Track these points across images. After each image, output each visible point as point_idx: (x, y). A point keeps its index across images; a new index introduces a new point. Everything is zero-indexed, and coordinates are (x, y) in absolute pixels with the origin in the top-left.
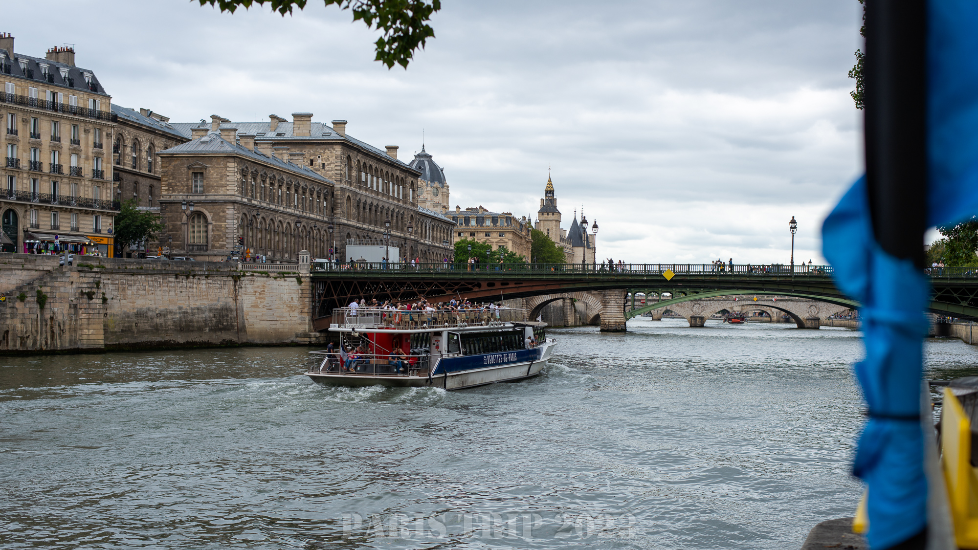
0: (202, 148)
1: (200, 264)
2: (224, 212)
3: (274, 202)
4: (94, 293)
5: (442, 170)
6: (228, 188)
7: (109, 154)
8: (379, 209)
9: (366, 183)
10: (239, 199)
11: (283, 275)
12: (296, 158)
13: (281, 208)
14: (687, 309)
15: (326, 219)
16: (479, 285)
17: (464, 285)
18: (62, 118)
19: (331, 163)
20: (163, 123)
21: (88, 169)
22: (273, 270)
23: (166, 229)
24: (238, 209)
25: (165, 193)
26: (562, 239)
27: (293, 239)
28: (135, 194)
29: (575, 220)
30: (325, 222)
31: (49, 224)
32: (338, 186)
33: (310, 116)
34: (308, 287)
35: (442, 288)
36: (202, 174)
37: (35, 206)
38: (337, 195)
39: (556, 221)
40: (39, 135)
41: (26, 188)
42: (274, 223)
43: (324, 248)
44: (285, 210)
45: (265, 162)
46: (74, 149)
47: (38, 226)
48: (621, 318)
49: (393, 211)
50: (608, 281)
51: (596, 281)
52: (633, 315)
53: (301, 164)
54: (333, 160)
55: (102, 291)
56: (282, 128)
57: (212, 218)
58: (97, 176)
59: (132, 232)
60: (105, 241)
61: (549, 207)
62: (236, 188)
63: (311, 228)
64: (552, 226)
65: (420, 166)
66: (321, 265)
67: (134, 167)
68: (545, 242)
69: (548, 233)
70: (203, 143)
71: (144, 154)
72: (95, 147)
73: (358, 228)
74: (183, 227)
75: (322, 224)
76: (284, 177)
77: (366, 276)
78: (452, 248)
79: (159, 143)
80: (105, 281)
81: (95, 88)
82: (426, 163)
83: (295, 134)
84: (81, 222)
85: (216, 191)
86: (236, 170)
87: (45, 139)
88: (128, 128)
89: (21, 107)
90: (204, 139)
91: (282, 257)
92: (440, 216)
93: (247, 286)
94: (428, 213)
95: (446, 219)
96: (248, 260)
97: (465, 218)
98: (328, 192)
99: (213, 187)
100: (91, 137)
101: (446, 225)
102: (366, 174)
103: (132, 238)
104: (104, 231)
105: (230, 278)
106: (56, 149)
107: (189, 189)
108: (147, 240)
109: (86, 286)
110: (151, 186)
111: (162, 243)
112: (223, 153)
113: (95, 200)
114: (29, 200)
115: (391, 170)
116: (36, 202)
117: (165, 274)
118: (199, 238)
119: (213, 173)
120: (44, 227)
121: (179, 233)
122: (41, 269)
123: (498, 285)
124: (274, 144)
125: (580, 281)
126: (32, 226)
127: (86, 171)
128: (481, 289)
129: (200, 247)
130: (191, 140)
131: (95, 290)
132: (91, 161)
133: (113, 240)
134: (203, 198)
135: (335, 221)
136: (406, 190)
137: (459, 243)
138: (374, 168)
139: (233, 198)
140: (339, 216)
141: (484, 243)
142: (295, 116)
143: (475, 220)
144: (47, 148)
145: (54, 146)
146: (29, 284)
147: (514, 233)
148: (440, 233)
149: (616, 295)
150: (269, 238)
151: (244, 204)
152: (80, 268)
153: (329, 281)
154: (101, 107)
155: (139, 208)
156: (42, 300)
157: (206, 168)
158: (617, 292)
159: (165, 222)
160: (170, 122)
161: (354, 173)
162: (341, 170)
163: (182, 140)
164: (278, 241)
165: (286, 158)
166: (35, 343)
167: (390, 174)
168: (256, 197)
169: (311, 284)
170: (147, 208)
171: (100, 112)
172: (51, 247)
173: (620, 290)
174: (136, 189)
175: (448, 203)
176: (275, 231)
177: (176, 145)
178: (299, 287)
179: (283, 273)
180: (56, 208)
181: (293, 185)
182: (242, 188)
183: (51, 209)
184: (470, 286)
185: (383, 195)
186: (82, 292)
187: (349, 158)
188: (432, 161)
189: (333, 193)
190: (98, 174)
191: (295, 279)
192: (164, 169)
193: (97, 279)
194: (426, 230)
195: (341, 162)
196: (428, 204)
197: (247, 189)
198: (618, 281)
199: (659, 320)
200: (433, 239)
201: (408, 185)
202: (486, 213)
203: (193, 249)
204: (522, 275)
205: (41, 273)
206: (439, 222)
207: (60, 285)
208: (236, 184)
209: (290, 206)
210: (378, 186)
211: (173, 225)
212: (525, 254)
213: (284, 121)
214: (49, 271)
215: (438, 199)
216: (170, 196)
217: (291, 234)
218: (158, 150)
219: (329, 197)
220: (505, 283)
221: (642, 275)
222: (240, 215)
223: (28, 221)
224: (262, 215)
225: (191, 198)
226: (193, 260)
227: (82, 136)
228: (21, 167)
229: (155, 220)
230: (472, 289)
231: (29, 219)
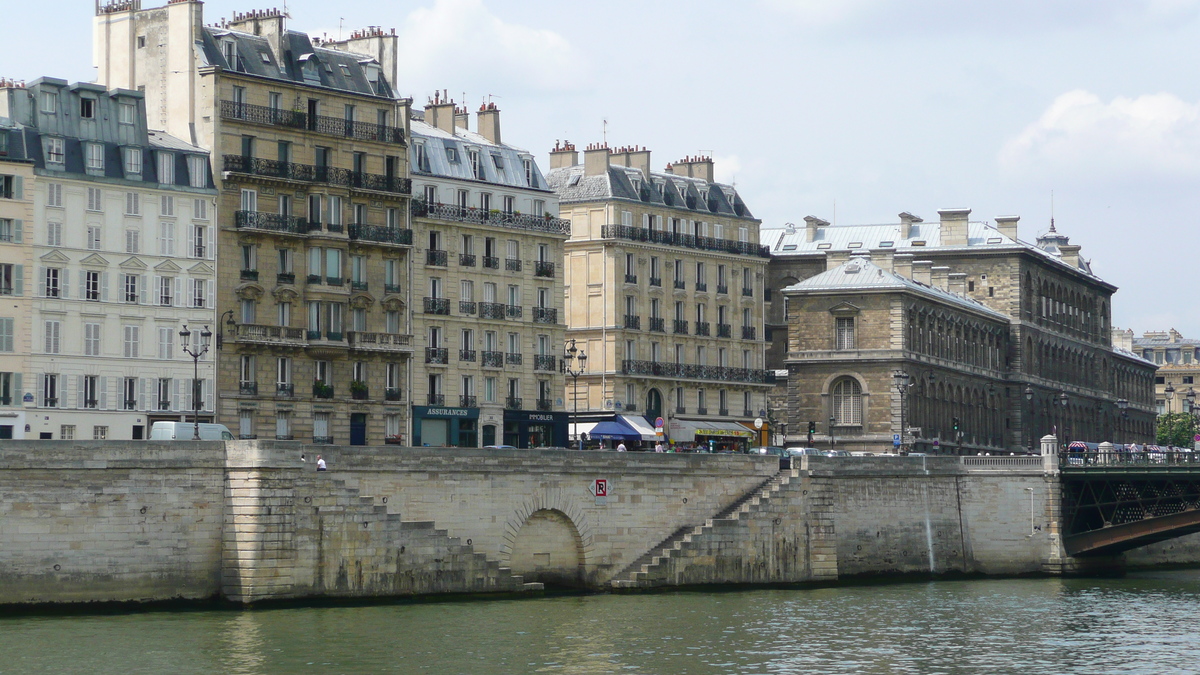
0: (847, 281)
2: (887, 376)
3: (942, 356)
6: (891, 340)
7: (760, 304)
10: (906, 356)
12: (956, 282)
13: (950, 365)
15: (999, 377)
18: (708, 257)
19: (1004, 287)
21: (736, 326)
23: (798, 404)
24: (906, 371)
25: (795, 351)
30: (999, 382)
31: (696, 406)
32: (1015, 323)
33: (968, 212)
36: (850, 320)
37: (682, 382)
38: (1014, 337)
40: (683, 283)
41: (671, 358)
42: (943, 389)
44: (955, 367)
46: (722, 299)
47: (684, 411)
49: (1081, 356)
54: (1006, 281)
56: (920, 233)
57: (868, 385)
58: (747, 336)
62: (901, 340)
63: (983, 392)
70: (848, 272)
72: (744, 294)
74: (823, 400)
81: (740, 210)
83: (944, 242)
84: (730, 402)
85: (873, 344)
86: (902, 312)
87: (689, 289)
89: (664, 247)
92: (1135, 357)
93: (972, 489)
94: (1122, 353)
95: (1144, 360)
98: (1002, 333)
99: (868, 340)
100: (738, 281)
102: (1048, 298)
106: (700, 302)
107: (831, 343)
109: (817, 496)
112: (883, 289)
113: (747, 370)
114: (674, 375)
116: (683, 377)
118: (847, 416)
119: (867, 319)
120: (690, 412)
121: (819, 408)
124: (912, 259)
126: (678, 411)
127: (735, 330)
129: (850, 430)
132: (740, 315)
134: (854, 356)
135: (1012, 378)
136: (1096, 319)
138: (1056, 287)
139: (899, 356)
140: (1017, 371)
142: (941, 213)
151: (912, 363)
159: (796, 394)
161: (1034, 300)
162: (1018, 297)
167: (1075, 296)
168: (924, 351)
171: (750, 245)
176: (944, 401)
178: (1044, 490)
180: (704, 383)
181: (963, 328)
182: (909, 339)
183: (698, 386)
185: (1068, 330)
186: (813, 503)
189: (1009, 335)
190: (748, 332)
192: (793, 315)
195: (1018, 285)
197: (914, 340)
201: (1099, 309)
202: (1182, 341)
203: (840, 432)
207: (791, 495)
208: (901, 333)
210: (1061, 317)
214: (769, 477)
216: (804, 354)
219: (1004, 342)
222: (909, 381)
224: (932, 377)
225: (835, 357)
227: (730, 280)
228: (665, 329)
231: (675, 402)
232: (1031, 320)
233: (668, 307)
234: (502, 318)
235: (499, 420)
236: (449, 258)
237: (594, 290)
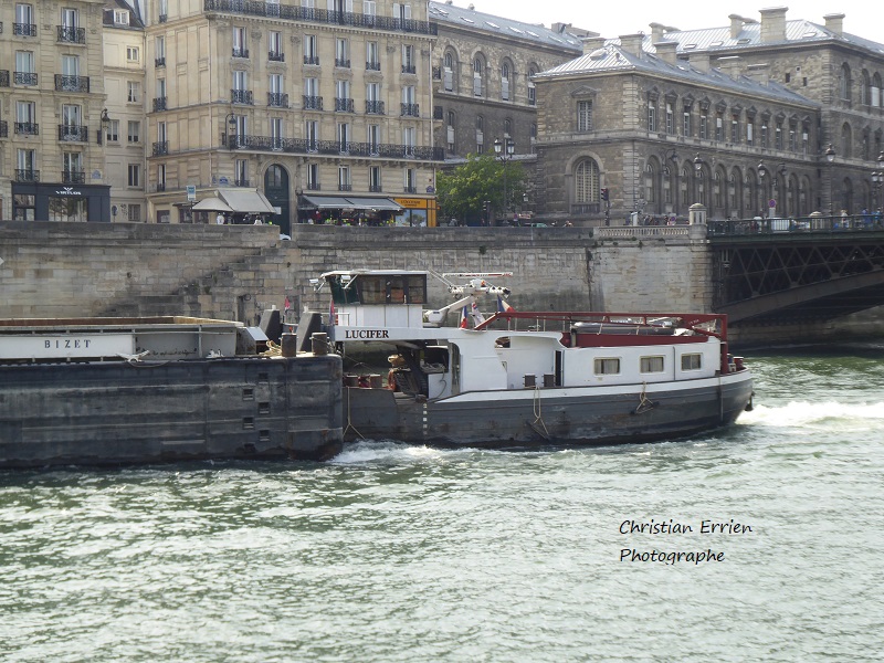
7: (426, 83)
21: (394, 103)
31: (336, 182)
37: (312, 158)
40: (318, 58)
41: (301, 134)
46: (372, 76)
47: (316, 187)
58: (409, 113)
72: (403, 71)
84: (384, 178)
86: (635, 92)
87: (328, 65)
89: (290, 22)
100: (397, 57)
104: (422, 191)
106: (345, 78)
113: (405, 146)
114: (305, 151)
116: (314, 153)
126: (308, 188)
127: (392, 106)
132: (399, 92)
133: (434, 203)
144: (332, 76)
145: (339, 74)
154: (412, 13)
171: (412, 22)
180: (346, 160)
183: (339, 162)
190: (410, 109)
223: (302, 181)
227: (385, 57)
228: (290, 104)
231: (305, 178)
233: (295, 82)
237: (203, 65)
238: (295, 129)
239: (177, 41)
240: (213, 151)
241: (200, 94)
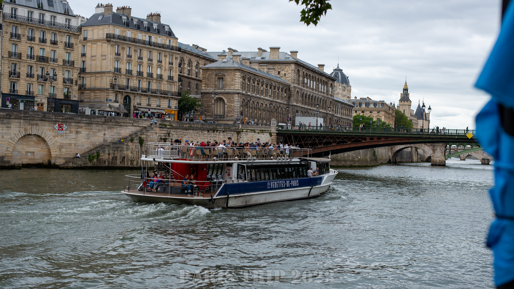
0: (223, 65)
1: (220, 125)
2: (233, 98)
3: (259, 93)
4: (167, 139)
5: (348, 78)
6: (235, 86)
7: (176, 68)
8: (314, 98)
9: (307, 84)
10: (241, 91)
11: (262, 132)
12: (271, 70)
13: (262, 97)
14: (480, 154)
15: (285, 103)
16: (365, 139)
17: (357, 139)
18: (153, 49)
19: (289, 73)
20: (204, 52)
21: (166, 75)
22: (258, 129)
23: (204, 107)
24: (240, 97)
25: (204, 88)
26: (411, 115)
27: (268, 113)
28: (189, 88)
29: (419, 105)
30: (285, 104)
31: (146, 103)
32: (292, 85)
33: (279, 48)
34: (275, 138)
35: (346, 140)
36: (222, 78)
37: (139, 94)
38: (291, 90)
39: (409, 105)
40: (142, 58)
41: (135, 85)
42: (258, 104)
43: (284, 118)
44: (264, 98)
45: (255, 73)
46: (159, 65)
47: (140, 104)
48: (443, 158)
49: (321, 99)
50: (436, 138)
51: (429, 138)
52: (449, 157)
53: (273, 74)
54: (290, 71)
55: (171, 138)
56: (264, 55)
57: (227, 101)
58: (170, 79)
59: (187, 108)
60: (173, 112)
61: (405, 98)
62: (240, 86)
63: (278, 107)
64: (406, 108)
65: (336, 75)
66: (282, 127)
67: (189, 75)
68: (402, 117)
69: (404, 112)
70: (223, 62)
71: (194, 68)
72: (169, 64)
73: (302, 108)
74: (212, 105)
75: (283, 105)
76: (265, 80)
77: (305, 133)
78: (352, 119)
79: (202, 62)
80: (173, 133)
81: (170, 34)
82: (339, 73)
83: (271, 58)
84: (162, 102)
85: (229, 87)
86: (240, 76)
87: (145, 60)
88: (186, 55)
89: (133, 44)
90: (224, 60)
91: (262, 122)
92: (346, 102)
93: (244, 137)
94: (339, 100)
95: (349, 103)
96: (245, 123)
97: (359, 103)
98: (287, 88)
99: (228, 85)
100: (167, 59)
101: (349, 107)
102: (307, 79)
103: (187, 111)
104: (173, 107)
105: (235, 133)
106: (150, 65)
107: (216, 86)
108: (194, 112)
109: (163, 135)
110: (197, 84)
111: (202, 114)
112: (233, 68)
113: (169, 91)
114: (136, 91)
115: (320, 77)
116: (140, 92)
117: (202, 130)
118: (220, 112)
119: (228, 78)
120: (143, 105)
121: (210, 108)
122: (141, 126)
123: (375, 139)
124: (260, 63)
125: (421, 138)
126: (138, 104)
127: (165, 76)
128: (366, 141)
129: (221, 116)
130: (217, 61)
131: (167, 137)
132: (167, 71)
133: (177, 112)
134: (223, 91)
135: (290, 104)
136: (328, 88)
137: (356, 116)
138: (311, 76)
139: (238, 91)
140: (292, 101)
141: (369, 117)
142: (271, 48)
143: (364, 104)
144: (146, 64)
145: (149, 64)
146: (135, 133)
147: (385, 112)
148: (346, 111)
149: (440, 146)
150: (256, 112)
151: (243, 94)
152: (160, 126)
153: (286, 135)
154: (173, 44)
155: (191, 96)
156: (141, 142)
157: (225, 75)
158: (441, 144)
159: (203, 103)
160: (207, 51)
161: (301, 79)
162: (294, 77)
163: (213, 61)
164: (261, 114)
165: (266, 70)
166: (137, 163)
167: (320, 80)
168: (250, 91)
169: (277, 136)
170: (195, 96)
171: (173, 46)
172: (146, 115)
173: (443, 143)
174: (189, 86)
175: (350, 95)
176: (259, 109)
177: (210, 63)
178: (270, 138)
179: (263, 131)
180: (149, 95)
181: (269, 85)
182: (243, 86)
183: (147, 95)
184: (360, 139)
185: (316, 90)
186: (161, 138)
187: (298, 71)
188: (342, 73)
189: (290, 89)
190: (171, 78)
191: (268, 134)
192: (204, 76)
193: (169, 132)
194: (338, 109)
195: (294, 73)
196: (340, 95)
197: (245, 87)
198: (441, 138)
199: (464, 160)
200: (342, 114)
201: (329, 85)
202: (371, 100)
203: (217, 117)
204: (388, 134)
205: (142, 128)
206: (345, 105)
207: (151, 134)
208: (240, 84)
209: (267, 96)
210: (313, 86)
211: (207, 105)
212: (391, 123)
213: (265, 51)
214: (145, 127)
215: (345, 93)
216: (206, 90)
217: (267, 110)
218: (201, 66)
219: (287, 91)
220: (379, 138)
221: (455, 136)
222: (241, 100)
223: (136, 102)
224: (253, 100)
225: (217, 91)
226: (217, 123)
227: (163, 58)
228: (133, 74)
229: (198, 102)
230: (361, 141)
231: (136, 101)
232: (299, 85)
233: (135, 66)
234: (48, 62)
235: (45, 101)
236: (22, 37)
237: (104, 57)
238: (134, 83)
239: (92, 48)
240: (107, 89)
241: (101, 68)
